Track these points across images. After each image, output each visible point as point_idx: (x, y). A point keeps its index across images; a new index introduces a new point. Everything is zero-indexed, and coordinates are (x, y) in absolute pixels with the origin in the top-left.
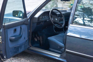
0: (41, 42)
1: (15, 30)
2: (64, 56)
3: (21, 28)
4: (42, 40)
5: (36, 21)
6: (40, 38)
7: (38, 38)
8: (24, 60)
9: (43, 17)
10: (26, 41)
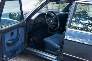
0: (36, 42)
1: (12, 34)
2: (60, 58)
3: (18, 31)
4: (37, 40)
5: (33, 23)
6: (35, 37)
7: (34, 38)
8: (20, 59)
9: (39, 19)
10: (23, 43)
